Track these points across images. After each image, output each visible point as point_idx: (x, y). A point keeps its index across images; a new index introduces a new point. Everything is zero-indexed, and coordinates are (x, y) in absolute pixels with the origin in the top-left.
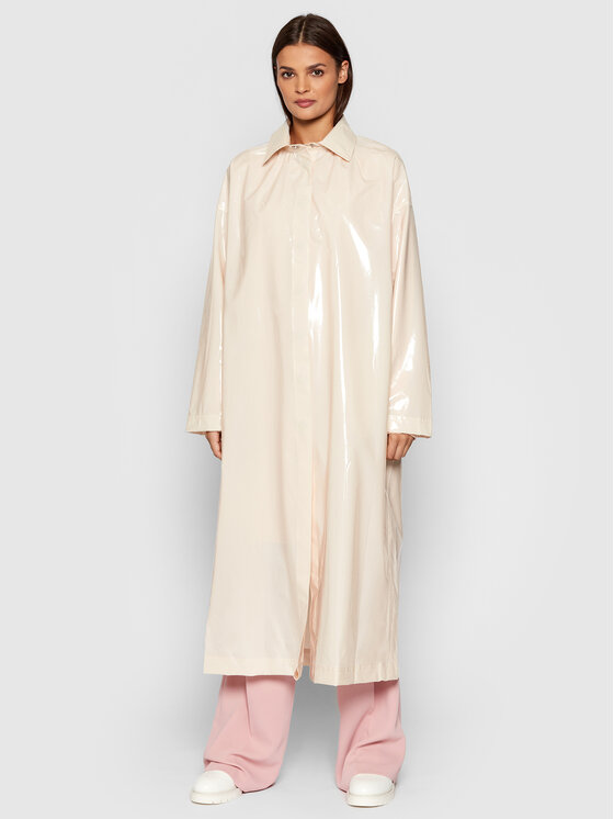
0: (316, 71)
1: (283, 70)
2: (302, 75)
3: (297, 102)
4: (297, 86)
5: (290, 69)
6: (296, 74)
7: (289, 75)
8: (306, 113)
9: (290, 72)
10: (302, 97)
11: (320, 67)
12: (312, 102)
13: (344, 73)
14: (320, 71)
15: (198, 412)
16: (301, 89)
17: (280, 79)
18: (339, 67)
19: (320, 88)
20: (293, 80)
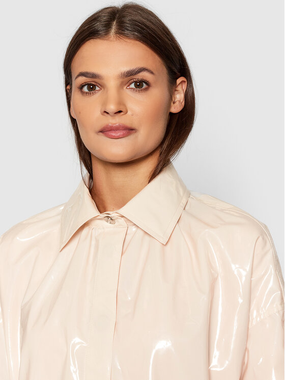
1: (82, 80)
2: (112, 85)
3: (104, 131)
4: (105, 103)
5: (94, 76)
6: (102, 86)
7: (92, 87)
9: (93, 85)
10: (112, 121)
12: (130, 130)
13: (179, 97)
16: (112, 108)
17: (76, 96)
18: (172, 84)
19: (143, 109)
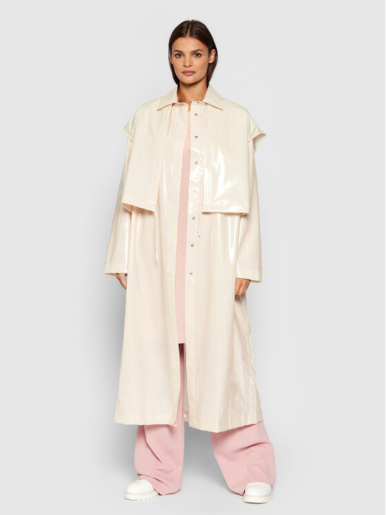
0: (196, 54)
1: (176, 52)
2: (188, 55)
3: (184, 72)
4: (184, 62)
5: (181, 52)
6: (184, 55)
7: (180, 56)
8: (189, 79)
9: (180, 54)
10: (187, 69)
11: (199, 52)
12: (194, 72)
13: (212, 57)
14: (199, 54)
15: (111, 260)
16: (187, 64)
17: (174, 58)
18: (210, 53)
19: (198, 64)
20: (182, 59)
